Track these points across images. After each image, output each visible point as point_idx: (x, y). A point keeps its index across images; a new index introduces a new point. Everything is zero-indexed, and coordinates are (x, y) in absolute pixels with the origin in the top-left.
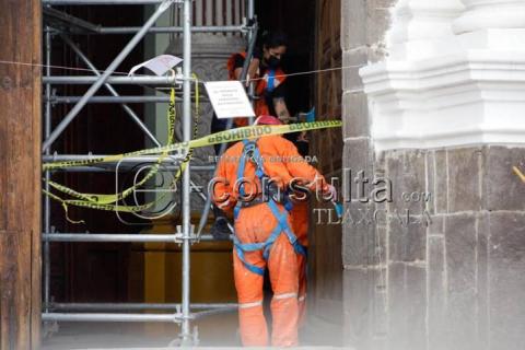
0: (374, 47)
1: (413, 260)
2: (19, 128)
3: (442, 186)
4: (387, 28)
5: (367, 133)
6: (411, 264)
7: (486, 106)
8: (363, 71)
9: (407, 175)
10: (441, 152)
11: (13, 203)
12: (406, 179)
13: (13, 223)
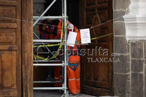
0: (127, 10)
1: (140, 72)
2: (28, 34)
4: (130, 4)
6: (140, 73)
8: (124, 17)
9: (139, 47)
11: (26, 57)
13: (26, 63)
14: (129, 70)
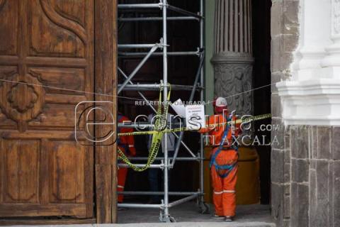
0: (284, 72)
1: (302, 182)
3: (315, 144)
4: (291, 62)
5: (280, 116)
6: (300, 183)
7: (333, 106)
8: (278, 84)
9: (299, 138)
10: (315, 127)
11: (103, 151)
12: (299, 140)
13: (102, 161)
14: (288, 177)
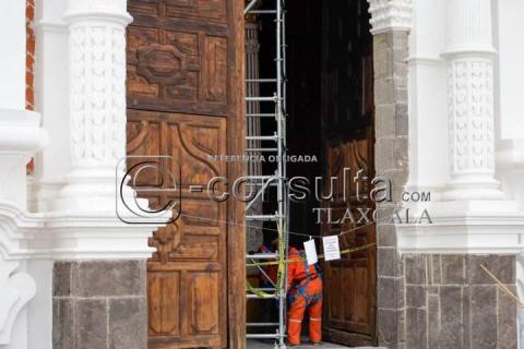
0: (398, 205)
1: (421, 307)
5: (395, 245)
7: (469, 236)
9: (418, 266)
10: (437, 256)
11: (235, 281)
13: (234, 291)
14: (403, 303)
